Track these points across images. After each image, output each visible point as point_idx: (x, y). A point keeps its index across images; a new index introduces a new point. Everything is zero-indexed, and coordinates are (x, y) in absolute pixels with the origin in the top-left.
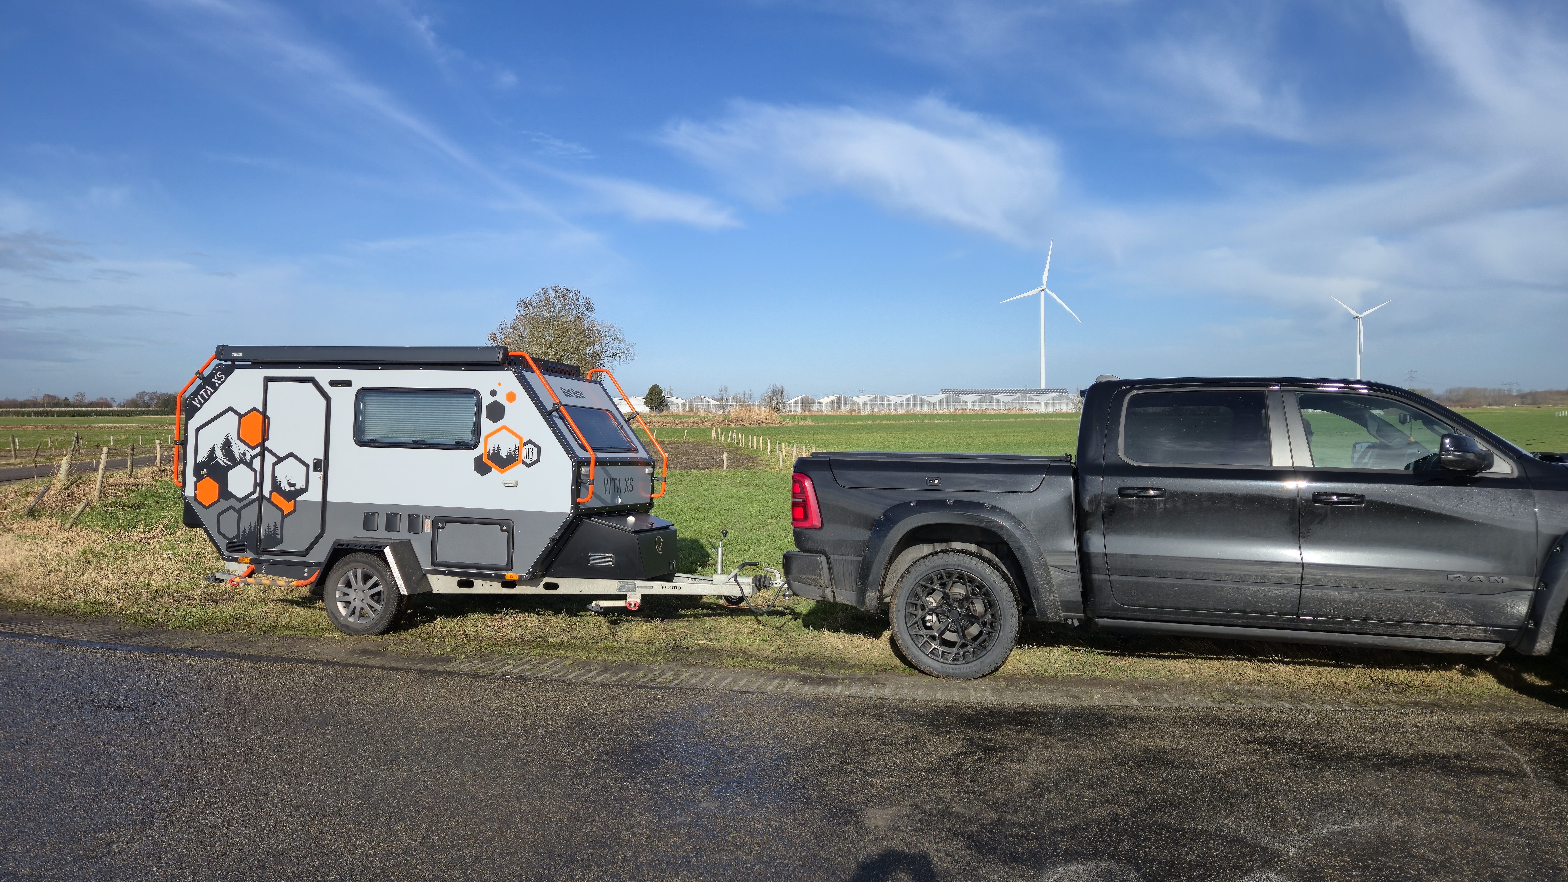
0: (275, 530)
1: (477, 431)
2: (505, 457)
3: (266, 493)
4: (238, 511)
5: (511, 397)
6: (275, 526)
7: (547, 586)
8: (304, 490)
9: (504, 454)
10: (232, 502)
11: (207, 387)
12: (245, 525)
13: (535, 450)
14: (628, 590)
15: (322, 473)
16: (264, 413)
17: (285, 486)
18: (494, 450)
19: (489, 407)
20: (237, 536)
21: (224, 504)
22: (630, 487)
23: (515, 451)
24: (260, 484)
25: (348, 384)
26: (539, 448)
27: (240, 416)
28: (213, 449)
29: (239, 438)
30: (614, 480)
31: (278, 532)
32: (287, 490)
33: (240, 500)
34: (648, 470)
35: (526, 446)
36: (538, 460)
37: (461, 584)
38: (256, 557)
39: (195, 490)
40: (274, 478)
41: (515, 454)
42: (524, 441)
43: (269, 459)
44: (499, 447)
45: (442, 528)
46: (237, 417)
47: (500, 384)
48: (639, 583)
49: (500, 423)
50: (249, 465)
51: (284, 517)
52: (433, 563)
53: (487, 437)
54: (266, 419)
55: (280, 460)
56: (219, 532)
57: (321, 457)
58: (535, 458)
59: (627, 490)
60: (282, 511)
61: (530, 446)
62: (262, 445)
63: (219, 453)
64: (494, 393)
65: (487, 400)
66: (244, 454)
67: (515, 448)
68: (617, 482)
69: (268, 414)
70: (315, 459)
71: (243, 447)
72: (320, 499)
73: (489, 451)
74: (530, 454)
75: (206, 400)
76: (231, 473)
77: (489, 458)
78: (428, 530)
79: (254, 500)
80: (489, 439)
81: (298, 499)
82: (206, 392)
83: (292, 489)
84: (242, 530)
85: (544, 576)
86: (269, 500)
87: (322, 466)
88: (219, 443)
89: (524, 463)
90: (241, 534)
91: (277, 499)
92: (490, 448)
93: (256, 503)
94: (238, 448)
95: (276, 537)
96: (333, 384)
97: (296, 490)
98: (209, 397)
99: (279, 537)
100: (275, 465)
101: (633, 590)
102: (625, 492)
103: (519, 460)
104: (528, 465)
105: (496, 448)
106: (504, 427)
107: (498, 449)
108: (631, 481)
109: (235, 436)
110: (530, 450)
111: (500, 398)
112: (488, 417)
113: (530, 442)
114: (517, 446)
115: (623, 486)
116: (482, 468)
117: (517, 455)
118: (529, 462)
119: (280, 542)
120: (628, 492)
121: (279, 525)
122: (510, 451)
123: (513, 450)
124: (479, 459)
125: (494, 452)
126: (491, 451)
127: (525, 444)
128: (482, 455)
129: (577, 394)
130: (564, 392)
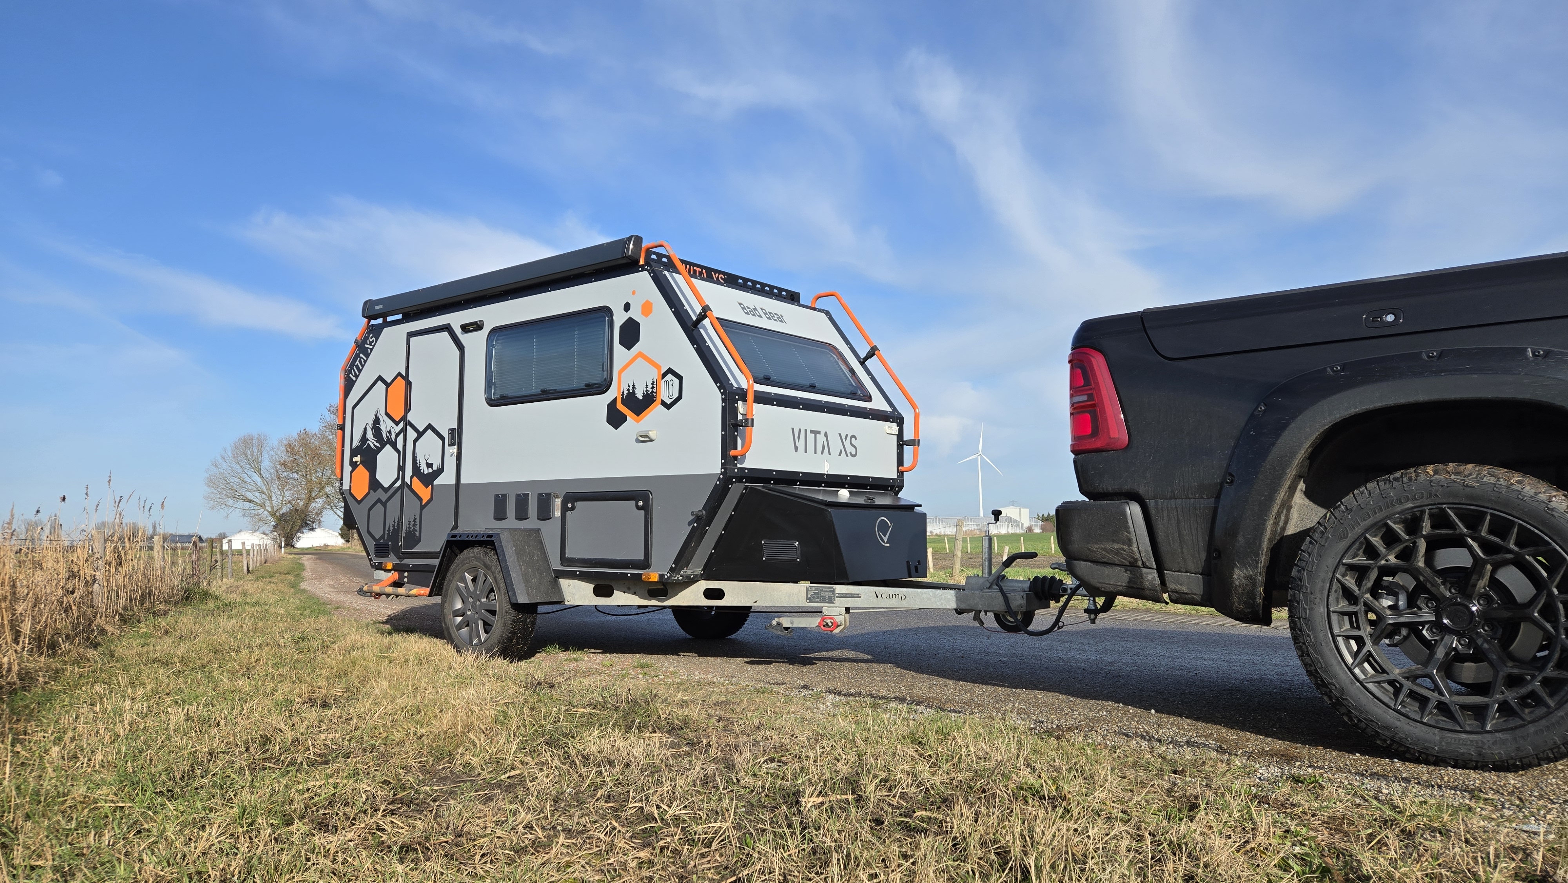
0: (414, 525)
1: (607, 369)
2: (641, 398)
3: (408, 480)
4: (384, 504)
5: (647, 308)
6: (415, 520)
7: (710, 594)
8: (440, 471)
9: (639, 395)
10: (380, 494)
11: (361, 355)
12: (390, 523)
13: (676, 381)
14: (824, 602)
15: (456, 447)
16: (406, 378)
17: (425, 470)
18: (628, 390)
19: (621, 327)
20: (382, 537)
21: (374, 496)
22: (850, 449)
23: (653, 388)
24: (401, 468)
25: (480, 326)
26: (680, 378)
27: (388, 385)
28: (365, 429)
29: (387, 414)
30: (815, 434)
31: (417, 528)
32: (425, 473)
33: (386, 490)
34: (889, 428)
35: (666, 379)
36: (680, 398)
37: (598, 592)
38: (399, 563)
39: (351, 482)
40: (414, 458)
41: (652, 392)
42: (663, 371)
43: (411, 434)
44: (634, 385)
45: (573, 508)
46: (385, 388)
47: (634, 293)
48: (840, 589)
49: (636, 348)
50: (394, 445)
51: (423, 507)
52: (564, 560)
53: (621, 372)
54: (409, 384)
55: (420, 434)
56: (369, 533)
57: (455, 426)
58: (676, 395)
59: (843, 452)
60: (420, 499)
61: (669, 377)
62: (404, 418)
63: (370, 435)
64: (627, 307)
65: (620, 318)
66: (390, 432)
67: (653, 384)
68: (822, 436)
69: (410, 379)
70: (449, 429)
71: (390, 423)
72: (454, 482)
73: (623, 392)
74: (670, 391)
75: (360, 371)
76: (380, 457)
77: (624, 402)
78: (558, 514)
79: (398, 490)
80: (623, 376)
81: (435, 483)
82: (360, 361)
83: (430, 470)
84: (387, 529)
85: (702, 578)
86: (410, 487)
87: (456, 436)
88: (370, 422)
89: (663, 403)
90: (387, 532)
91: (417, 485)
92: (624, 387)
93: (399, 493)
94: (386, 425)
95: (415, 535)
96: (465, 328)
97: (434, 471)
98: (363, 366)
99: (417, 534)
100: (415, 441)
101: (831, 601)
102: (840, 455)
103: (658, 401)
104: (668, 406)
105: (631, 387)
106: (640, 355)
107: (634, 387)
108: (853, 439)
109: (383, 412)
110: (671, 383)
111: (635, 314)
112: (621, 343)
113: (670, 371)
114: (655, 381)
115: (836, 445)
116: (615, 419)
117: (656, 393)
118: (669, 401)
119: (418, 540)
120: (847, 456)
121: (418, 520)
122: (647, 388)
123: (650, 386)
124: (612, 406)
125: (629, 393)
126: (626, 393)
127: (664, 376)
128: (615, 399)
129: (770, 316)
130: (743, 309)
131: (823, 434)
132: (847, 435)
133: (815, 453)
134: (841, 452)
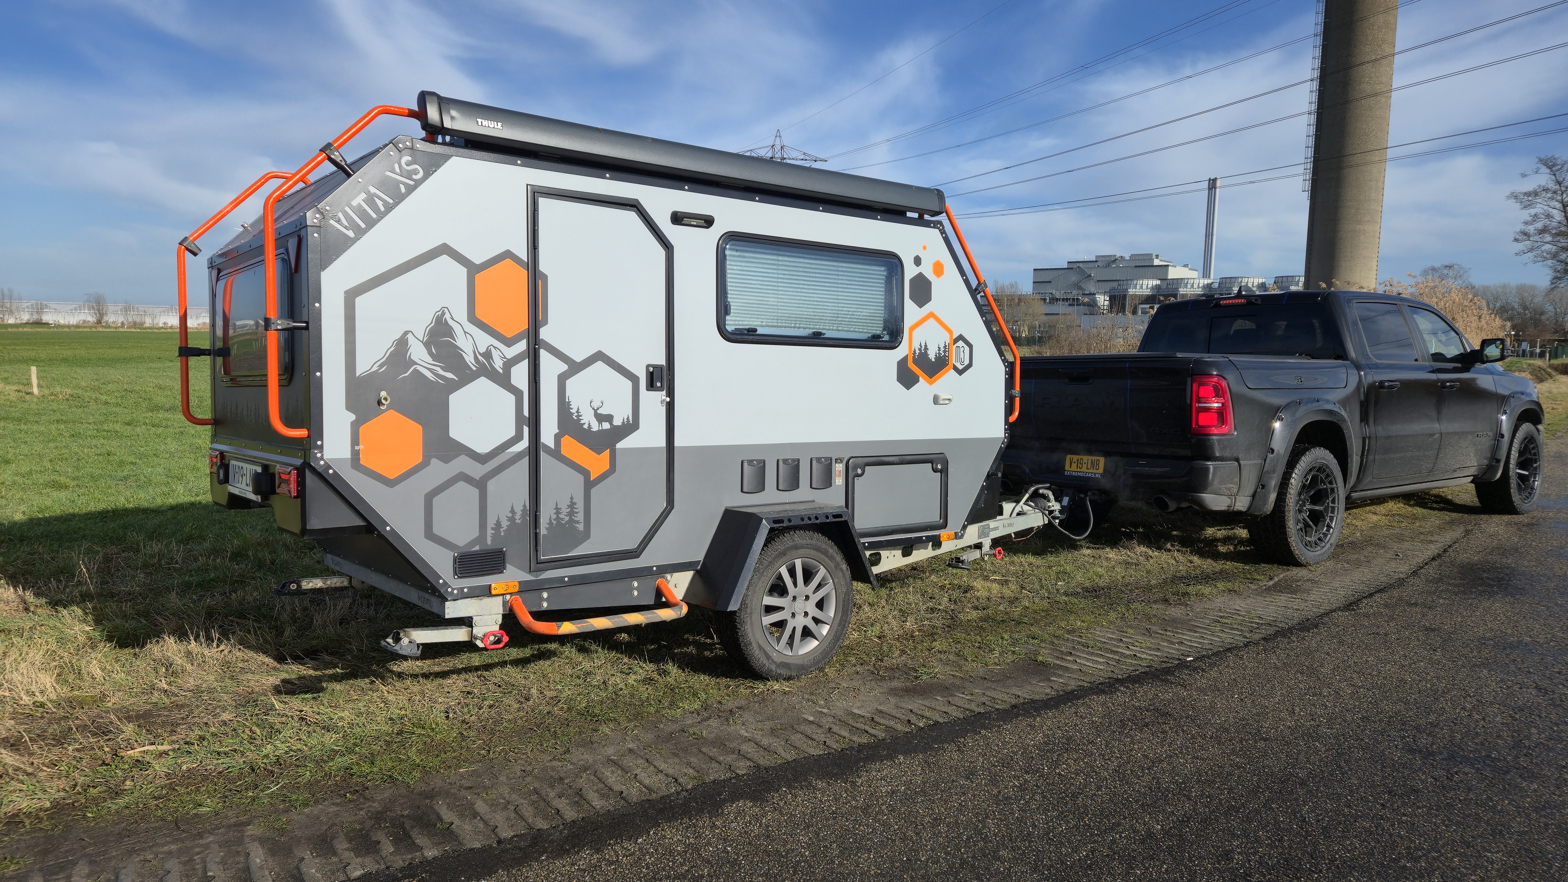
0: (571, 513)
1: (899, 320)
2: (933, 360)
3: (549, 440)
4: (481, 484)
5: (938, 269)
6: (572, 505)
8: (631, 426)
9: (932, 356)
10: (461, 464)
12: (499, 513)
13: (967, 349)
15: (665, 393)
16: (532, 265)
17: (589, 422)
18: (920, 350)
19: (912, 281)
20: (480, 539)
21: (439, 471)
23: (945, 351)
24: (530, 421)
25: (708, 222)
26: (970, 346)
27: (475, 268)
29: (473, 319)
31: (580, 517)
32: (594, 429)
33: (484, 458)
35: (957, 344)
36: (970, 365)
38: (529, 577)
39: (355, 441)
40: (564, 405)
41: (944, 356)
42: (955, 336)
43: (550, 366)
44: (926, 346)
45: (860, 475)
46: (463, 271)
47: (925, 248)
49: (928, 308)
50: (503, 380)
51: (589, 485)
53: (912, 329)
54: (538, 277)
55: (575, 368)
56: (430, 534)
57: (661, 361)
58: (967, 362)
60: (585, 473)
61: (961, 343)
62: (531, 335)
63: (422, 354)
64: (918, 261)
65: (911, 270)
66: (491, 355)
67: (945, 346)
69: (543, 267)
70: (649, 366)
71: (485, 340)
72: (662, 443)
73: (915, 350)
74: (962, 356)
76: (456, 400)
77: (915, 361)
78: (840, 481)
79: (519, 456)
80: (915, 332)
83: (606, 426)
84: (492, 525)
86: (555, 453)
88: (420, 325)
89: (955, 368)
90: (490, 532)
91: (571, 449)
92: (916, 346)
94: (470, 341)
95: (576, 529)
96: (678, 218)
97: (614, 428)
99: (581, 527)
100: (562, 378)
103: (950, 365)
104: (960, 372)
105: (923, 347)
106: (931, 315)
107: (926, 348)
109: (459, 312)
110: (962, 349)
111: (926, 269)
112: (911, 298)
113: (961, 338)
114: (947, 344)
116: (907, 378)
117: (948, 357)
118: (960, 367)
119: (586, 534)
122: (939, 350)
123: (942, 349)
124: (902, 365)
125: (920, 353)
126: (917, 352)
127: (956, 341)
128: (907, 356)
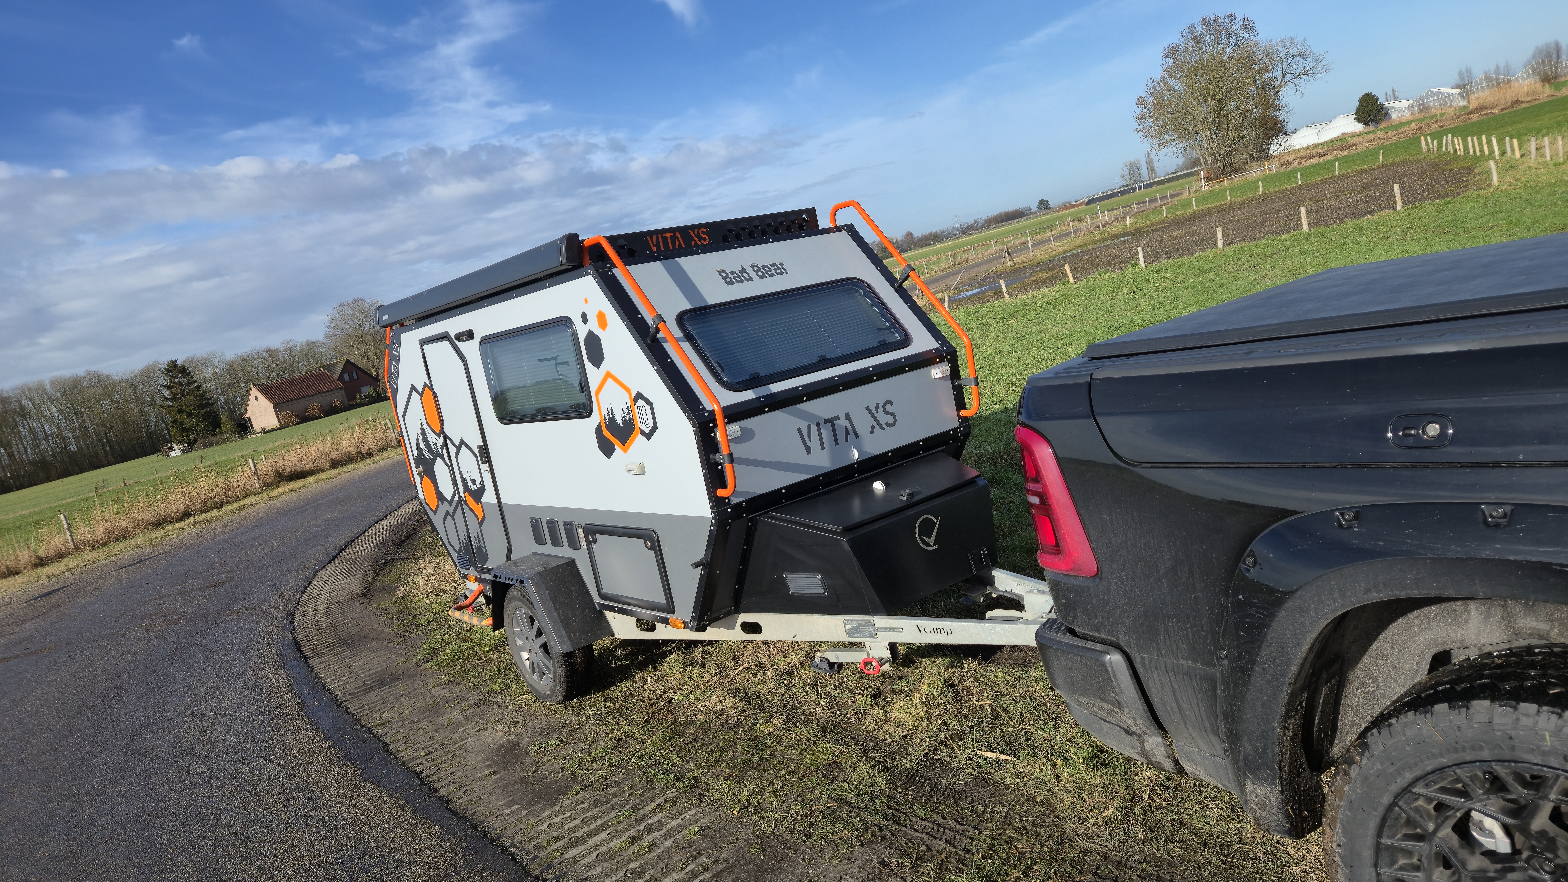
0: (480, 541)
1: (584, 387)
2: (621, 425)
3: (462, 495)
4: (453, 517)
5: (602, 320)
6: (478, 536)
7: (748, 627)
8: (483, 488)
9: (619, 420)
10: (446, 506)
11: (393, 362)
12: (461, 535)
13: (648, 408)
14: (865, 637)
15: (488, 465)
16: (432, 388)
17: (472, 486)
18: (608, 415)
19: (586, 343)
20: (461, 548)
21: (443, 508)
22: (884, 419)
23: (629, 414)
24: (455, 483)
25: (470, 335)
26: (650, 404)
27: (421, 395)
28: (418, 439)
29: (428, 425)
30: (831, 421)
31: (482, 544)
32: (473, 489)
33: (450, 503)
34: (938, 372)
35: (638, 404)
36: (655, 426)
37: (642, 627)
38: (478, 576)
39: (423, 491)
40: (461, 472)
41: (630, 419)
42: (633, 395)
43: (452, 449)
44: (612, 410)
45: (595, 541)
46: (419, 397)
47: (586, 301)
48: (881, 621)
49: (604, 369)
50: (443, 458)
51: (480, 524)
52: (601, 595)
53: (597, 394)
54: (435, 395)
55: (458, 449)
56: (449, 543)
57: (482, 443)
58: (651, 424)
59: (878, 426)
60: (477, 516)
61: (640, 402)
62: (442, 430)
63: (422, 445)
64: (585, 318)
65: (581, 331)
66: (435, 444)
67: (628, 409)
68: (843, 422)
69: (434, 389)
70: (478, 447)
71: (433, 436)
72: (496, 500)
73: (605, 416)
74: (645, 418)
75: (397, 379)
76: (436, 470)
77: (608, 428)
78: (584, 544)
79: (458, 503)
80: (600, 396)
81: (482, 500)
82: (394, 369)
83: (475, 487)
84: (461, 541)
85: (738, 611)
86: (465, 502)
87: (484, 454)
88: (419, 432)
89: (642, 432)
90: (462, 545)
91: (470, 501)
92: (605, 411)
93: (460, 506)
94: (431, 437)
96: (459, 337)
97: (479, 489)
98: (398, 374)
99: (484, 550)
100: (457, 454)
101: (871, 635)
102: (872, 432)
103: (637, 430)
104: (647, 436)
105: (610, 411)
106: (609, 374)
107: (613, 413)
108: (888, 407)
109: (425, 423)
110: (643, 409)
111: (593, 325)
112: (589, 360)
113: (640, 395)
114: (629, 405)
115: (862, 423)
116: (605, 446)
117: (633, 419)
118: (647, 431)
119: (487, 556)
120: (882, 428)
121: (480, 537)
122: (624, 413)
123: (626, 412)
124: (599, 431)
125: (610, 418)
126: (607, 417)
127: (635, 400)
128: (600, 424)
129: (764, 272)
130: (724, 278)
131: (842, 417)
132: (878, 405)
133: (837, 443)
134: (873, 428)
